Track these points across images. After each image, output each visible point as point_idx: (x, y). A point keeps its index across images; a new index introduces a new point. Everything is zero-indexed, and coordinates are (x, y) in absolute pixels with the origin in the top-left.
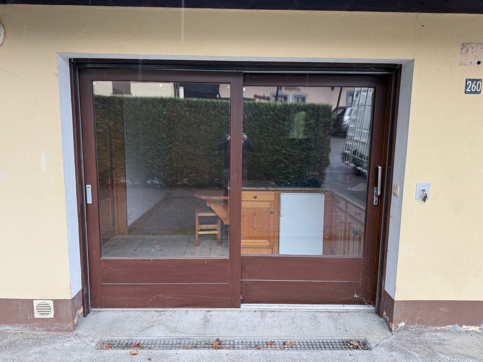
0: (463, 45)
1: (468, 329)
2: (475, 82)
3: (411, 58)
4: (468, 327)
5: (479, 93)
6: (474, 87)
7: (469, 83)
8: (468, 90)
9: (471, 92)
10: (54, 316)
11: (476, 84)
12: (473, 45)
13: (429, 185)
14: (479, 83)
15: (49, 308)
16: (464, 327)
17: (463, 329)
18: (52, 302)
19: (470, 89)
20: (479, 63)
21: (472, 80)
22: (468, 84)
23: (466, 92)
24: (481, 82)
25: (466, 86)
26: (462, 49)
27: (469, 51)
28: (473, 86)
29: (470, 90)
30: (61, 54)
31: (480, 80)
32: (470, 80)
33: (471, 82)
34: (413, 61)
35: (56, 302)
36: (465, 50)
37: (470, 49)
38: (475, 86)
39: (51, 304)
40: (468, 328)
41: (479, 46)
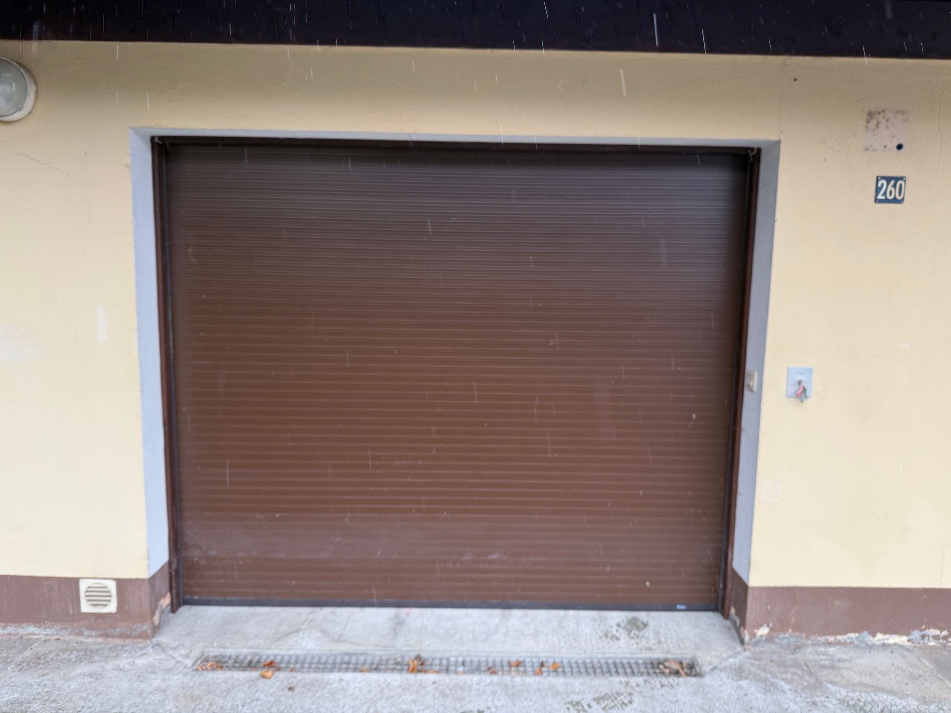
0: (870, 115)
1: (886, 641)
2: (893, 182)
3: (773, 137)
4: (887, 636)
5: (900, 202)
6: (891, 191)
7: (882, 185)
8: (880, 197)
9: (886, 201)
10: (117, 609)
11: (895, 186)
12: (888, 115)
13: (810, 371)
14: (901, 186)
15: (108, 594)
16: (879, 636)
17: (877, 641)
18: (114, 583)
19: (885, 194)
20: (900, 147)
21: (888, 179)
22: (880, 185)
23: (877, 201)
24: (905, 181)
25: (878, 190)
26: (868, 122)
27: (880, 125)
28: (890, 188)
29: (883, 198)
30: (135, 130)
31: (901, 178)
32: (883, 178)
33: (885, 183)
34: (778, 143)
35: (121, 584)
36: (873, 124)
37: (882, 126)
38: (893, 190)
39: (112, 587)
40: (888, 639)
41: (900, 116)
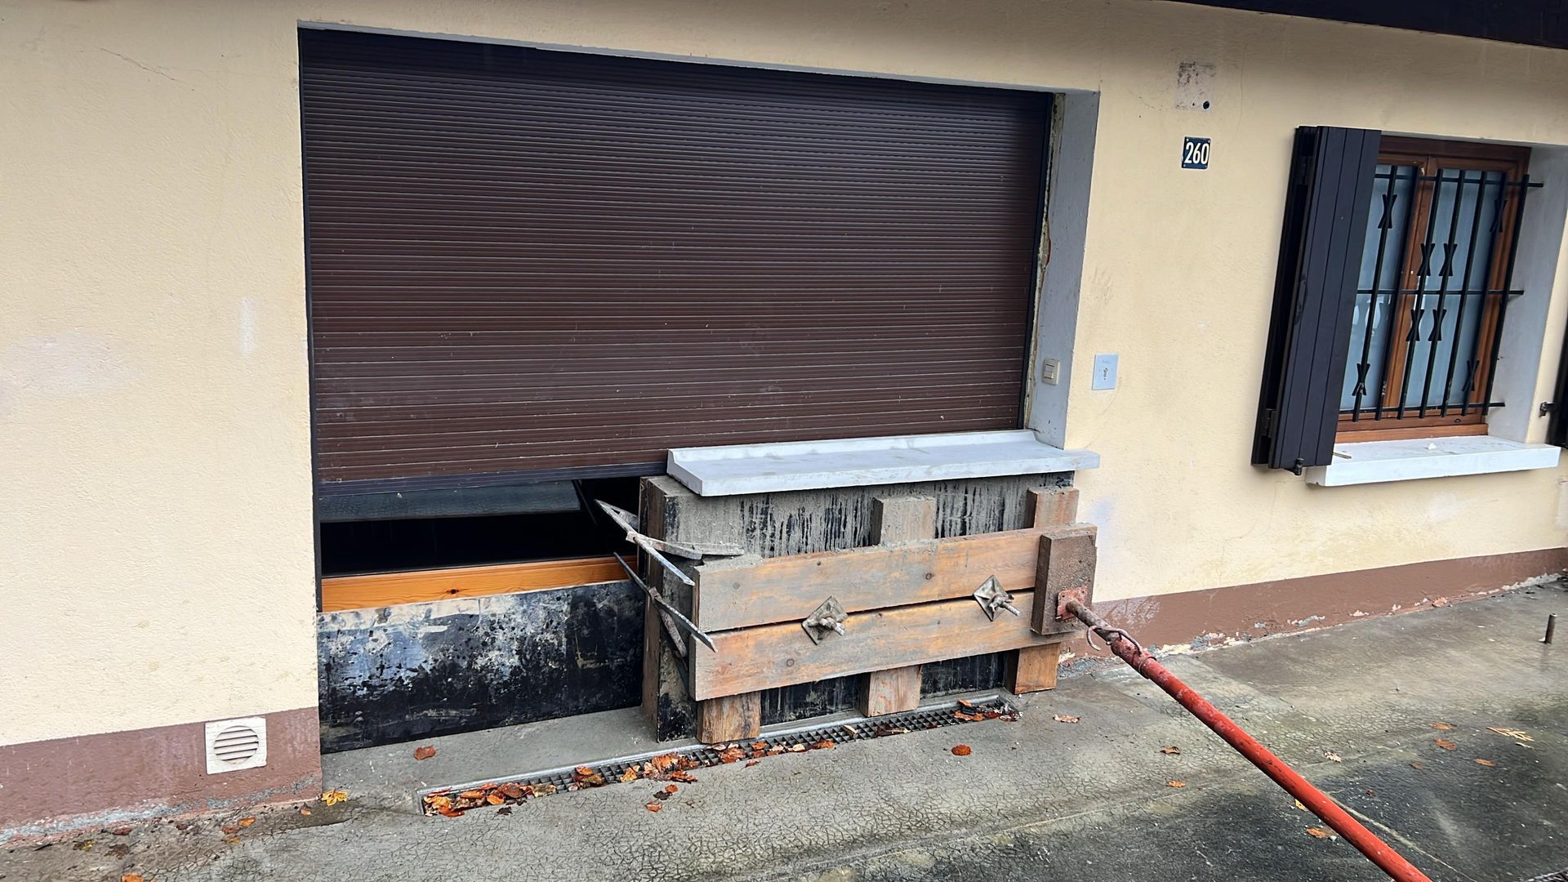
0: (1182, 66)
1: (1171, 653)
2: (1199, 144)
3: (1095, 89)
5: (1204, 167)
6: (1197, 155)
7: (1190, 146)
8: (1187, 161)
9: (1192, 166)
10: (266, 760)
11: (1200, 149)
12: (1199, 69)
13: (1116, 358)
14: (1206, 147)
15: (254, 739)
16: (1166, 647)
17: (1164, 653)
18: (263, 721)
19: (1191, 159)
20: (1206, 105)
21: (1195, 141)
22: (1187, 148)
23: (1184, 165)
24: (1209, 144)
25: (1185, 154)
26: (1180, 75)
27: (1191, 80)
28: (1196, 152)
29: (1190, 162)
31: (1207, 141)
32: (1191, 140)
33: (1191, 144)
34: (1096, 95)
35: (273, 720)
36: (1185, 76)
37: (1193, 75)
38: (1199, 152)
39: (260, 726)
40: (1173, 650)
41: (1208, 70)
